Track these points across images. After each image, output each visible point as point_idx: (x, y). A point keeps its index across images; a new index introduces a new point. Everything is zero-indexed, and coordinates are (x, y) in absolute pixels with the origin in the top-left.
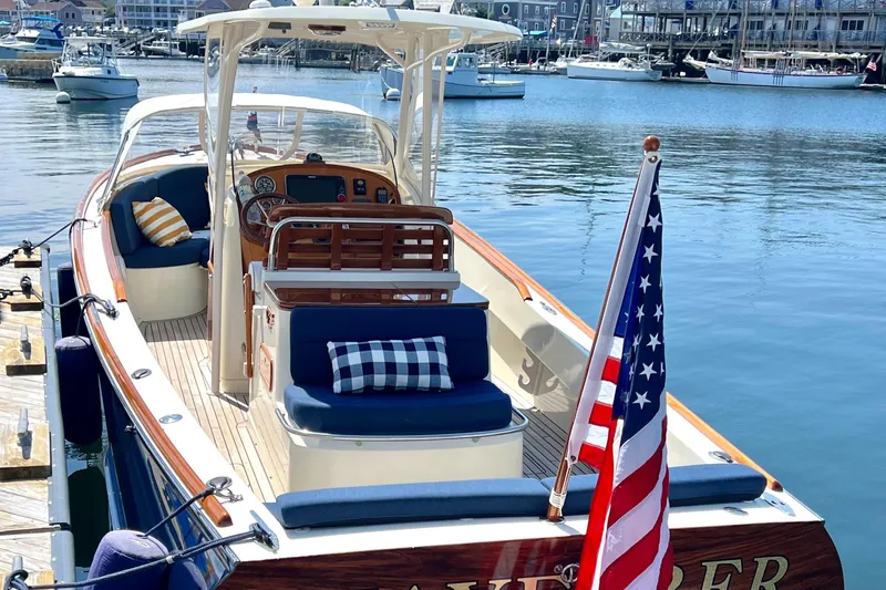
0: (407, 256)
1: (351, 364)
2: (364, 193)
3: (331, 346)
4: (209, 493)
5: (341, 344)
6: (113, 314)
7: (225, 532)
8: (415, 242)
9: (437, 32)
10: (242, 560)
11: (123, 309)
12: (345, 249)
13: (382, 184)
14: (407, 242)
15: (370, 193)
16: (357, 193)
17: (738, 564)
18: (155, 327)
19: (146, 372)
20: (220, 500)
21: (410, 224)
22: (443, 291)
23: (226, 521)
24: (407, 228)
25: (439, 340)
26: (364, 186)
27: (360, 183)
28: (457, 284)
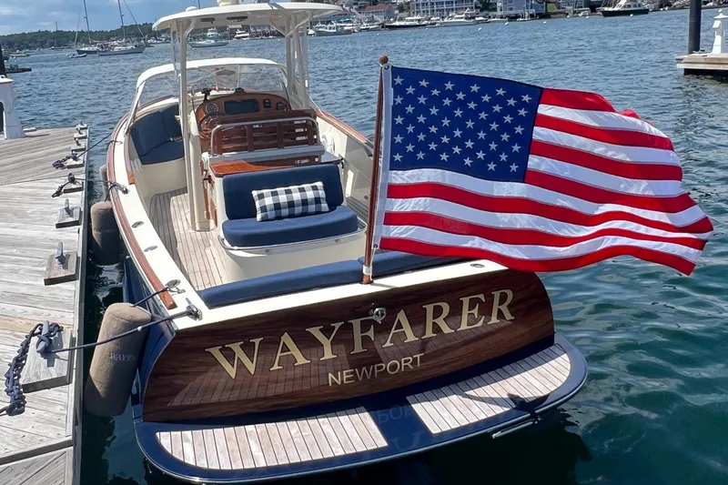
0: (298, 139)
1: (267, 204)
2: (270, 107)
3: (255, 193)
4: (165, 290)
5: (260, 192)
6: (126, 192)
7: (171, 313)
8: (302, 130)
9: (298, 14)
10: (180, 328)
11: (132, 188)
12: (255, 139)
13: (279, 100)
14: (297, 130)
15: (273, 105)
16: (265, 107)
17: (481, 297)
18: (161, 197)
19: (139, 223)
20: (171, 293)
21: (297, 121)
22: (317, 157)
23: (174, 306)
24: (296, 122)
25: (319, 184)
26: (269, 103)
27: (267, 101)
28: (323, 151)
